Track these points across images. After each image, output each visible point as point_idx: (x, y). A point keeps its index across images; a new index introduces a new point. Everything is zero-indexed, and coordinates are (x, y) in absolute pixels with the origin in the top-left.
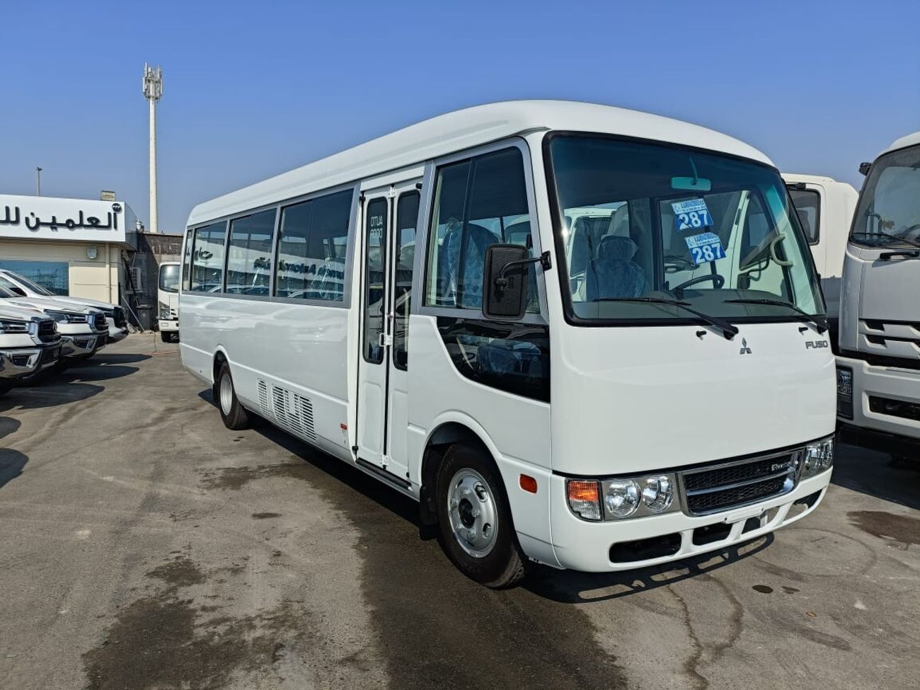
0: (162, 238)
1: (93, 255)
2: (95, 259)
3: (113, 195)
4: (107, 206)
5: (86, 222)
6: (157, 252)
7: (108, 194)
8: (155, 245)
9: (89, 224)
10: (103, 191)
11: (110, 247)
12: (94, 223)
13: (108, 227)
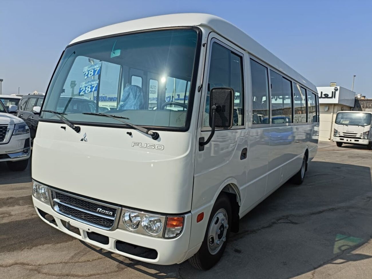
0: (367, 101)
1: (327, 109)
2: (327, 111)
3: (336, 84)
4: (332, 89)
5: (323, 96)
6: (363, 107)
7: (333, 84)
8: (363, 104)
9: (324, 97)
10: (331, 83)
11: (334, 106)
12: (326, 96)
13: (332, 97)
